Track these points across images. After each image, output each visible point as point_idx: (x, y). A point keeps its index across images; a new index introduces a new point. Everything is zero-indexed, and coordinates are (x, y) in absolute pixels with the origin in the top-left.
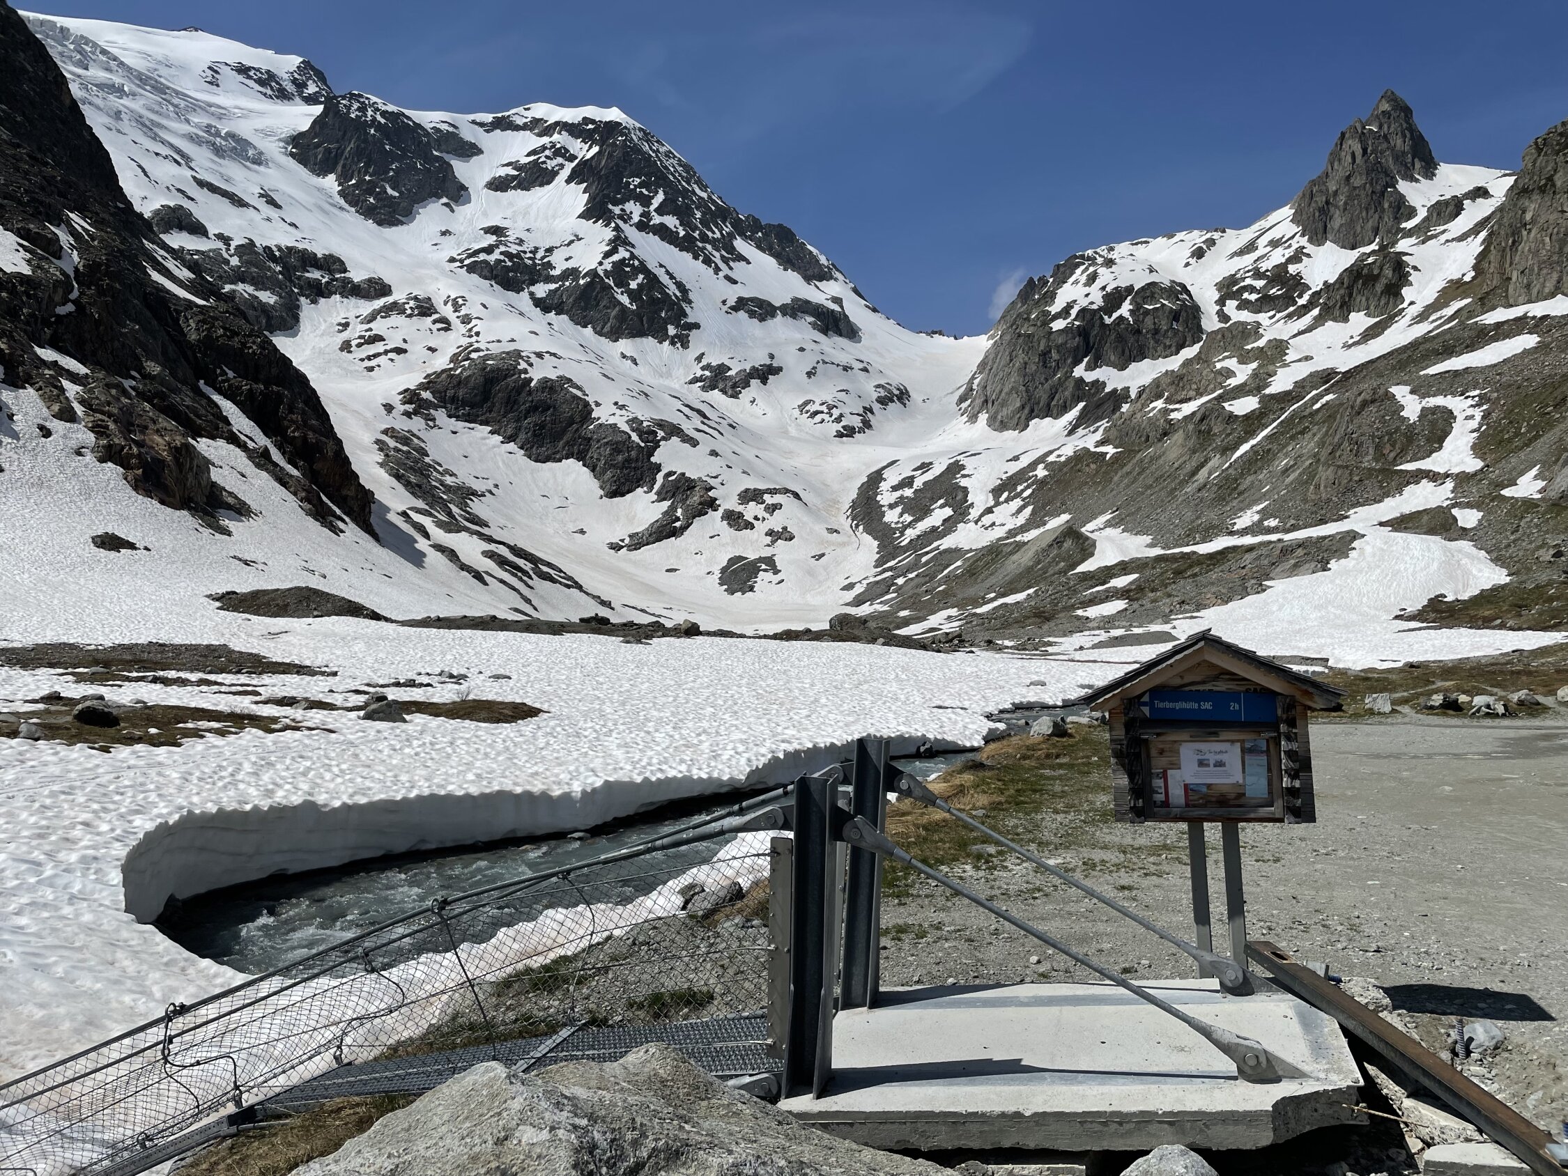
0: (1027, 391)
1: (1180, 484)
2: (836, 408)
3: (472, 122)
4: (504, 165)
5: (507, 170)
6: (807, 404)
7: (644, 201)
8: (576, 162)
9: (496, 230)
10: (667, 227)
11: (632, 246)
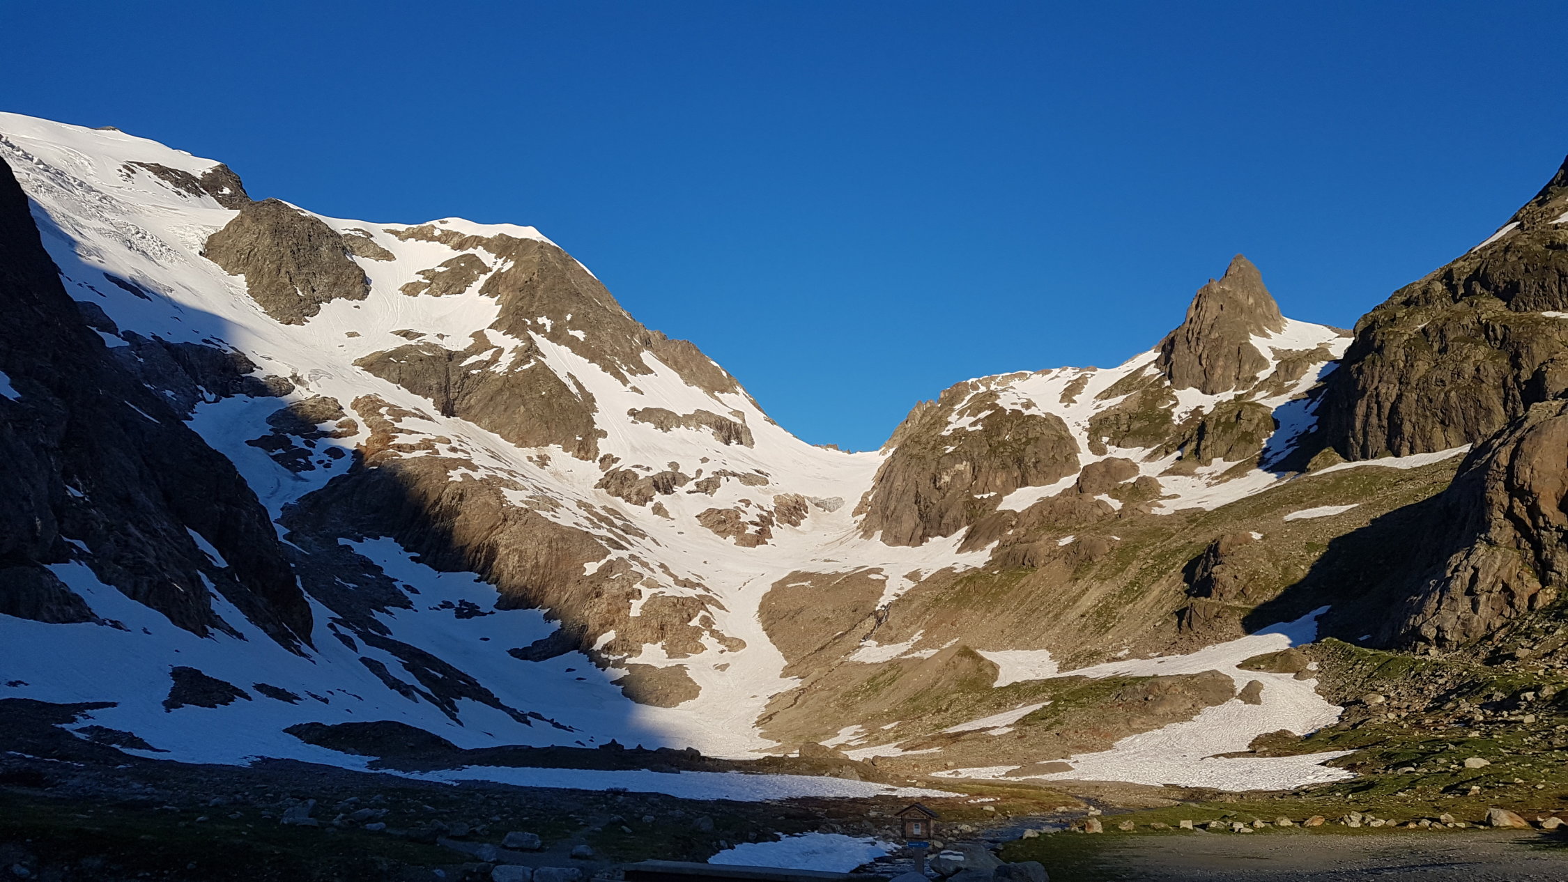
0: (920, 509)
1: (1065, 607)
2: (738, 517)
3: (386, 231)
4: (418, 273)
5: (420, 278)
6: (710, 511)
7: (555, 315)
8: (490, 274)
9: (406, 334)
10: (578, 339)
11: (544, 356)
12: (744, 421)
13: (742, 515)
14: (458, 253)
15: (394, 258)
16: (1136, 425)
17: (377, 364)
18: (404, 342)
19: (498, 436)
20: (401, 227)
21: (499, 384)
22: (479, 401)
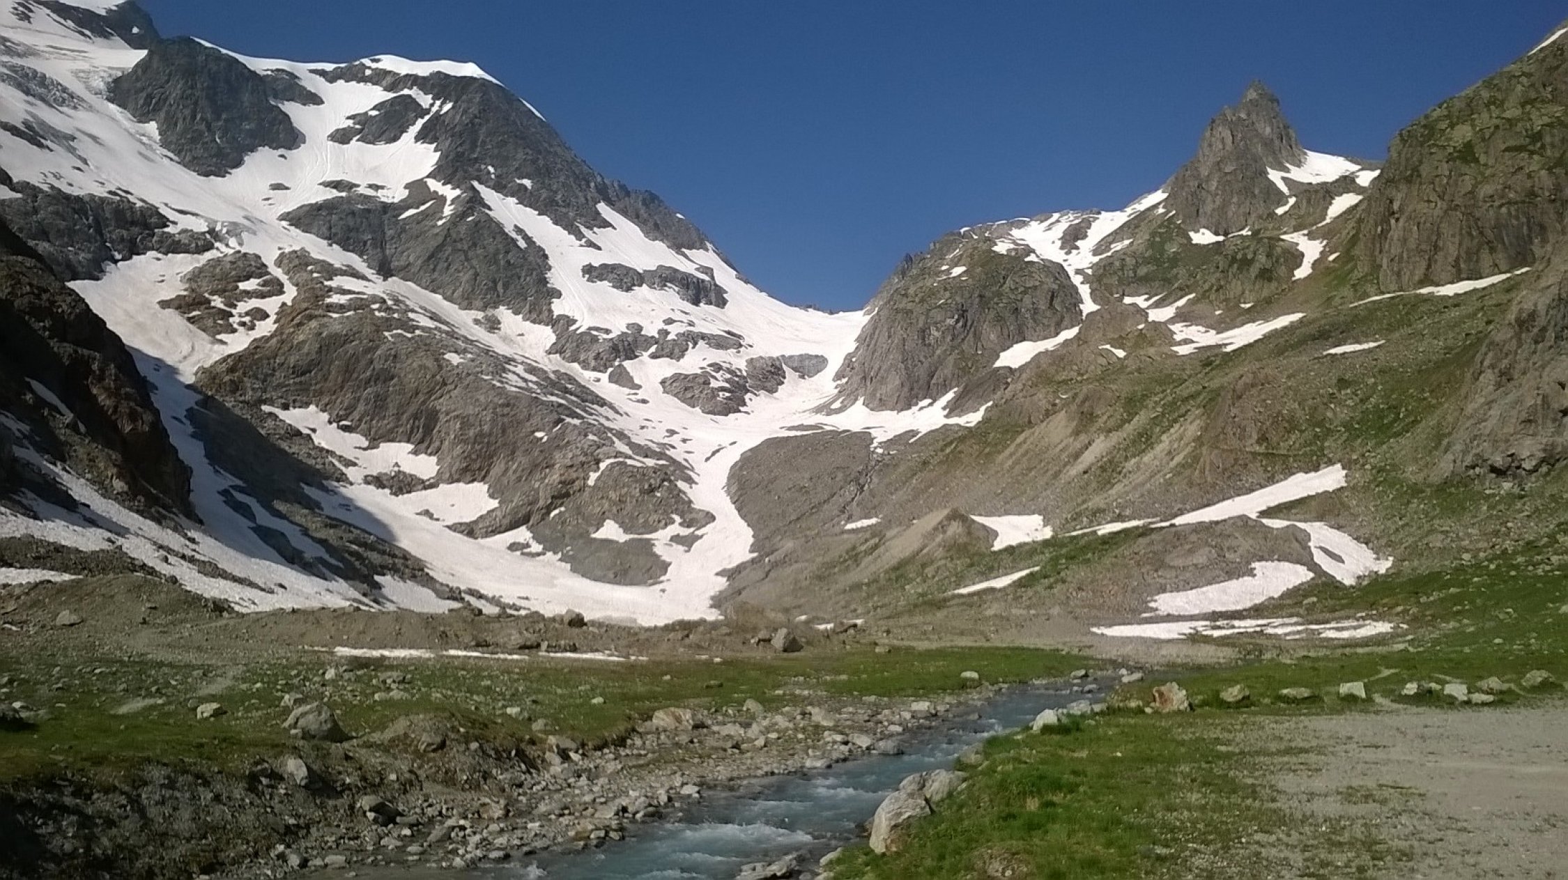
0: (907, 368)
1: (1065, 466)
2: (707, 383)
3: (312, 71)
4: (348, 118)
5: (350, 123)
6: (677, 377)
7: (501, 161)
8: (427, 117)
9: (336, 185)
10: (526, 188)
11: (490, 209)
12: (713, 278)
13: (712, 380)
14: (391, 95)
15: (322, 102)
16: (1142, 271)
17: (303, 219)
18: (334, 193)
19: (439, 297)
20: (329, 67)
21: (440, 239)
22: (419, 257)
